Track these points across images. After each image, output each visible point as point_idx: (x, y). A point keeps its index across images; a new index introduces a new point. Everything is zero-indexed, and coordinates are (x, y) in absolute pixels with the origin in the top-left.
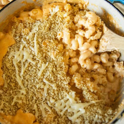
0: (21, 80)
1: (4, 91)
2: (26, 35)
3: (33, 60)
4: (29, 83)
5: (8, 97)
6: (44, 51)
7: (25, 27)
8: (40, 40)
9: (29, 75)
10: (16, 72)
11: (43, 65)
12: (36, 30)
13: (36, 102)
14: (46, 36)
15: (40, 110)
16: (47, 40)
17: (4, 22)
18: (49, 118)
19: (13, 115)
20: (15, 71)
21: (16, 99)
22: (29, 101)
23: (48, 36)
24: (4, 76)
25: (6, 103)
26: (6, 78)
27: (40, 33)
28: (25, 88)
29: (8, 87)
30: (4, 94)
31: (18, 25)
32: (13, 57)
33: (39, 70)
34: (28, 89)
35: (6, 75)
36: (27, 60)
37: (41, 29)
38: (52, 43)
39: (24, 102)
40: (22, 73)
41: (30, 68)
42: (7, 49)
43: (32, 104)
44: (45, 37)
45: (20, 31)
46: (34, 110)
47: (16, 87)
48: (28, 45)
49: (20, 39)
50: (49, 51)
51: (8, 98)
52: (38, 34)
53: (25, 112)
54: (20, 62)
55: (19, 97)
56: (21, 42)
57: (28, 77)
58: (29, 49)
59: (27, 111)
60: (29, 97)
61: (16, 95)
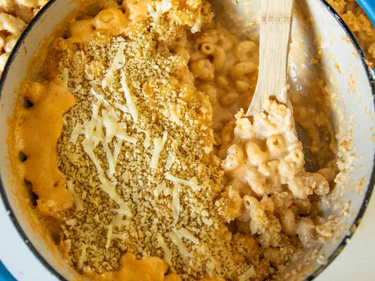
0: (113, 186)
1: (78, 219)
2: (98, 77)
3: (129, 133)
4: (134, 190)
5: (92, 231)
6: (152, 108)
7: (91, 58)
8: (136, 85)
9: (129, 172)
10: (96, 171)
11: (156, 141)
12: (120, 63)
13: (159, 229)
14: (148, 70)
15: (174, 245)
16: (151, 80)
17: (36, 55)
18: (199, 259)
19: (114, 269)
20: (93, 167)
21: (113, 233)
22: (142, 230)
23: (151, 71)
24: (70, 184)
25: (91, 246)
26: (77, 189)
27: (133, 68)
28: (127, 203)
29: (86, 209)
30: (80, 227)
31: (72, 58)
32: (81, 138)
33: (149, 154)
34: (133, 202)
35: (74, 183)
36: (114, 138)
37: (133, 57)
38: (165, 86)
39: (134, 234)
40: (112, 171)
41: (128, 154)
42: (62, 121)
43: (151, 235)
44: (144, 73)
45: (82, 71)
46: (160, 248)
47: (104, 205)
48: (110, 101)
49: (86, 89)
50: (161, 107)
51: (92, 233)
52: (128, 70)
53: (139, 256)
54: (99, 146)
55: (120, 226)
56: (91, 98)
57: (129, 177)
58: (113, 110)
59: (144, 253)
60: (143, 221)
61: (109, 223)
